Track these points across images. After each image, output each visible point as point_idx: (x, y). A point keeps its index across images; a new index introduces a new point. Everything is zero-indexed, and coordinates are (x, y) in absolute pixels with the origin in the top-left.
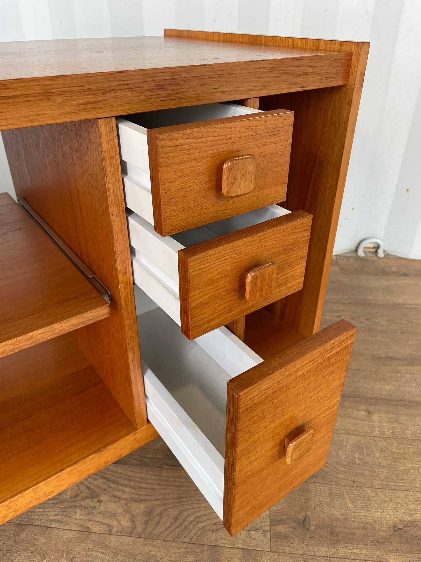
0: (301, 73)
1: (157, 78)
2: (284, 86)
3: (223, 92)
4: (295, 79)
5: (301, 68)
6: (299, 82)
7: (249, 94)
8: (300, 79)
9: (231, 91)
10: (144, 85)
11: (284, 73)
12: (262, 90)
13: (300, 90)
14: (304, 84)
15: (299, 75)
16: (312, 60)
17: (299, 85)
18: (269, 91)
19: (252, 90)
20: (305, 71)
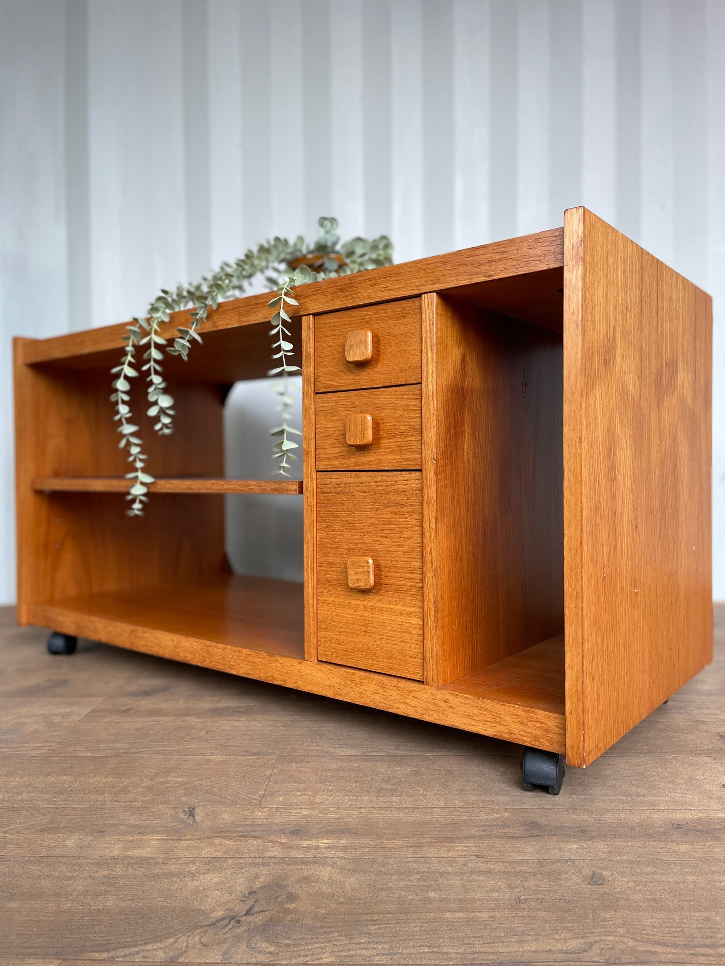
0: (485, 261)
1: (338, 284)
2: (462, 278)
3: (393, 290)
4: (477, 269)
5: (483, 256)
6: (484, 271)
7: (420, 290)
8: (484, 269)
9: (400, 288)
10: (330, 289)
11: (461, 265)
12: (434, 284)
13: (487, 279)
14: (490, 273)
15: (482, 264)
16: (496, 246)
17: (484, 275)
18: (444, 285)
19: (423, 285)
20: (490, 259)
